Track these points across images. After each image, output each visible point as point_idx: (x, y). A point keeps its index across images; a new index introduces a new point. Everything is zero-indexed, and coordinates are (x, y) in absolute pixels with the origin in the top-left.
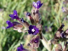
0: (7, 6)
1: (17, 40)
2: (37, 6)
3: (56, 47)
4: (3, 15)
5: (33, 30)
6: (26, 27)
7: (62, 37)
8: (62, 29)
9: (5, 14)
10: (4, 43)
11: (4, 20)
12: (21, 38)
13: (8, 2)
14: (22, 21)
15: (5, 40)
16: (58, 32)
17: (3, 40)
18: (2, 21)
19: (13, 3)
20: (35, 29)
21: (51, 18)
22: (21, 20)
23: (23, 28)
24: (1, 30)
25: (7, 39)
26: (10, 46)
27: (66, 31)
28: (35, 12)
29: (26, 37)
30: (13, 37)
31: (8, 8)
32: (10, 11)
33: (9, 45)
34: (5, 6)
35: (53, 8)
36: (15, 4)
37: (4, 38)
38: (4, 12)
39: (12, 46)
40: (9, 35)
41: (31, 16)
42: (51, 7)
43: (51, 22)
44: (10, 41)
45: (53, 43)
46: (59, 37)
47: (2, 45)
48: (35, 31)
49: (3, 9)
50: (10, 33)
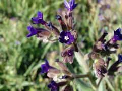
0: (23, 14)
1: (37, 60)
2: (69, 7)
3: (96, 63)
4: (17, 25)
5: (66, 38)
6: (55, 36)
7: (105, 49)
8: (105, 39)
9: (20, 24)
10: (19, 64)
11: (19, 32)
12: (42, 57)
13: (25, 8)
14: (51, 27)
15: (20, 59)
16: (100, 43)
17: (18, 59)
18: (16, 34)
19: (30, 10)
20: (68, 37)
21: (83, 31)
22: (49, 26)
23: (51, 37)
24: (15, 45)
25: (23, 58)
26: (28, 67)
27: (110, 41)
28: (68, 14)
29: (50, 55)
30: (32, 56)
31: (24, 17)
32: (26, 21)
33: (26, 66)
34: (20, 14)
35: (84, 18)
36: (33, 11)
37: (19, 56)
38: (19, 22)
39: (30, 67)
40: (26, 53)
41: (62, 21)
42: (83, 16)
43: (83, 36)
44: (27, 60)
45: (92, 58)
46: (101, 49)
47: (16, 65)
48: (68, 40)
49: (17, 18)
50: (27, 51)
